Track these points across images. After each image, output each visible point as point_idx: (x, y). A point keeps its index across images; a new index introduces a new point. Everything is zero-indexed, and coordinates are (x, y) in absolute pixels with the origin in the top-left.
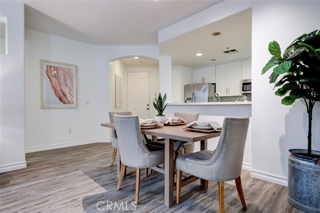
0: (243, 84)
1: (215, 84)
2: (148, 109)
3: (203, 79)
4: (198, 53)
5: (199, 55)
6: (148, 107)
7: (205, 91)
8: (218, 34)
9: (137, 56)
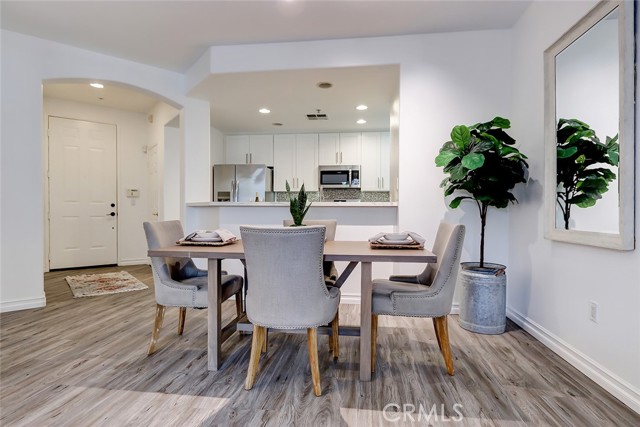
0: (323, 173)
1: (271, 168)
2: (113, 214)
3: (249, 157)
4: (262, 107)
5: (264, 111)
6: (113, 210)
7: (259, 179)
8: (326, 85)
9: (100, 82)
